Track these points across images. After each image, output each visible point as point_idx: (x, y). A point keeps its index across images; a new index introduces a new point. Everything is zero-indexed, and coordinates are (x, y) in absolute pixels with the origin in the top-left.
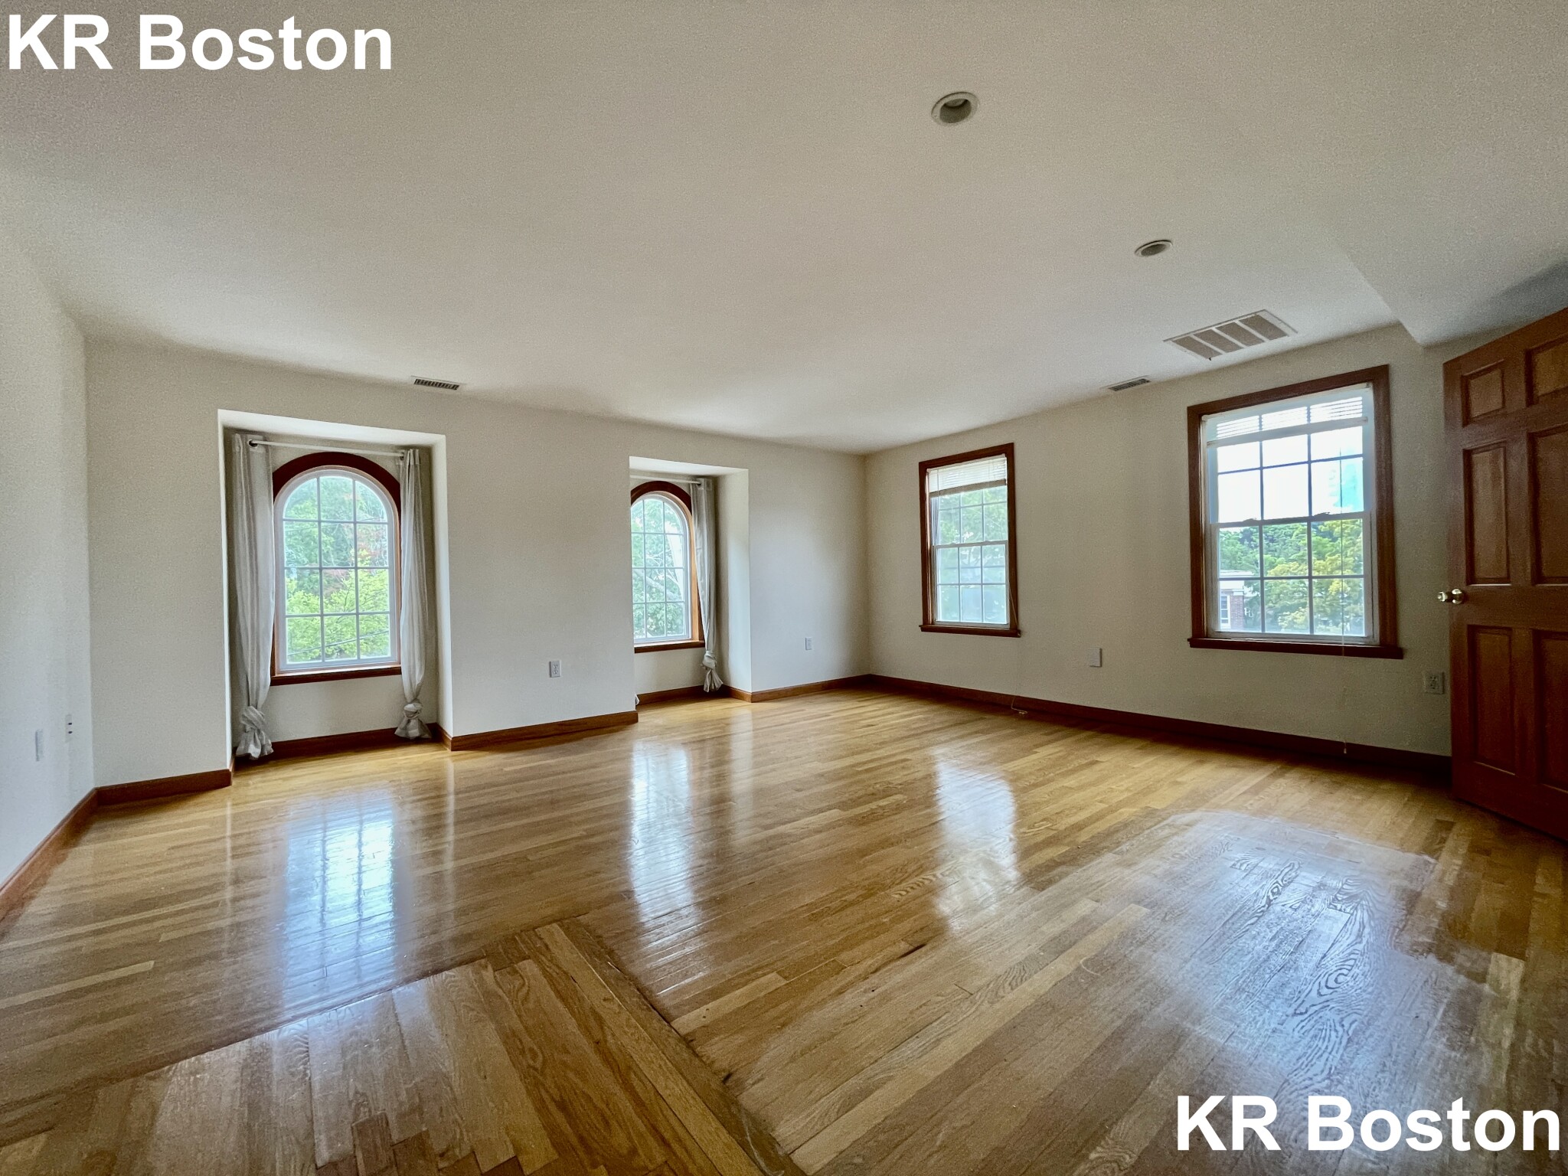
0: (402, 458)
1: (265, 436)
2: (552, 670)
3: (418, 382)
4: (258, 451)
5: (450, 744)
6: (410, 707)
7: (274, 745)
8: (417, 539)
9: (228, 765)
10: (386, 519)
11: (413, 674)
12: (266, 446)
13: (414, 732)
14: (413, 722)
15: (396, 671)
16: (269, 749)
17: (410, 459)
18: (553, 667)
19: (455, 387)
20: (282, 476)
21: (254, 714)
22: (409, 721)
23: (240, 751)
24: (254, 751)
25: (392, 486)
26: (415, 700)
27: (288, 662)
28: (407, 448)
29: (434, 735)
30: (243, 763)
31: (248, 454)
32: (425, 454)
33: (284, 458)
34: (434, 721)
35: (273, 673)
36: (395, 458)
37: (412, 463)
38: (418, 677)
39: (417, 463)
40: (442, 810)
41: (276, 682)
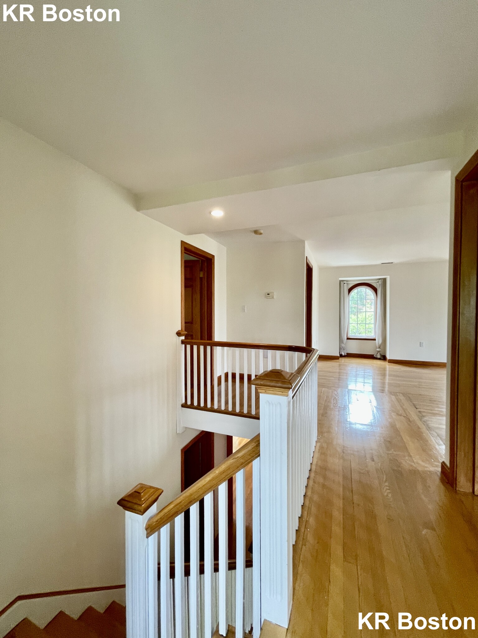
0: (378, 282)
1: (347, 281)
3: (382, 263)
4: (345, 285)
5: (388, 361)
6: (378, 350)
7: (347, 353)
8: (381, 304)
9: (339, 355)
10: (373, 299)
11: (379, 341)
12: (347, 283)
13: (379, 356)
14: (379, 354)
15: (375, 340)
17: (380, 283)
19: (392, 263)
20: (350, 290)
21: (343, 345)
22: (377, 353)
23: (340, 353)
24: (343, 354)
25: (375, 290)
26: (379, 348)
27: (350, 334)
28: (379, 279)
29: (384, 358)
30: (341, 356)
31: (343, 285)
32: (385, 280)
33: (350, 286)
34: (384, 355)
35: (347, 337)
36: (376, 282)
38: (380, 342)
39: (382, 283)
40: (385, 381)
41: (348, 339)
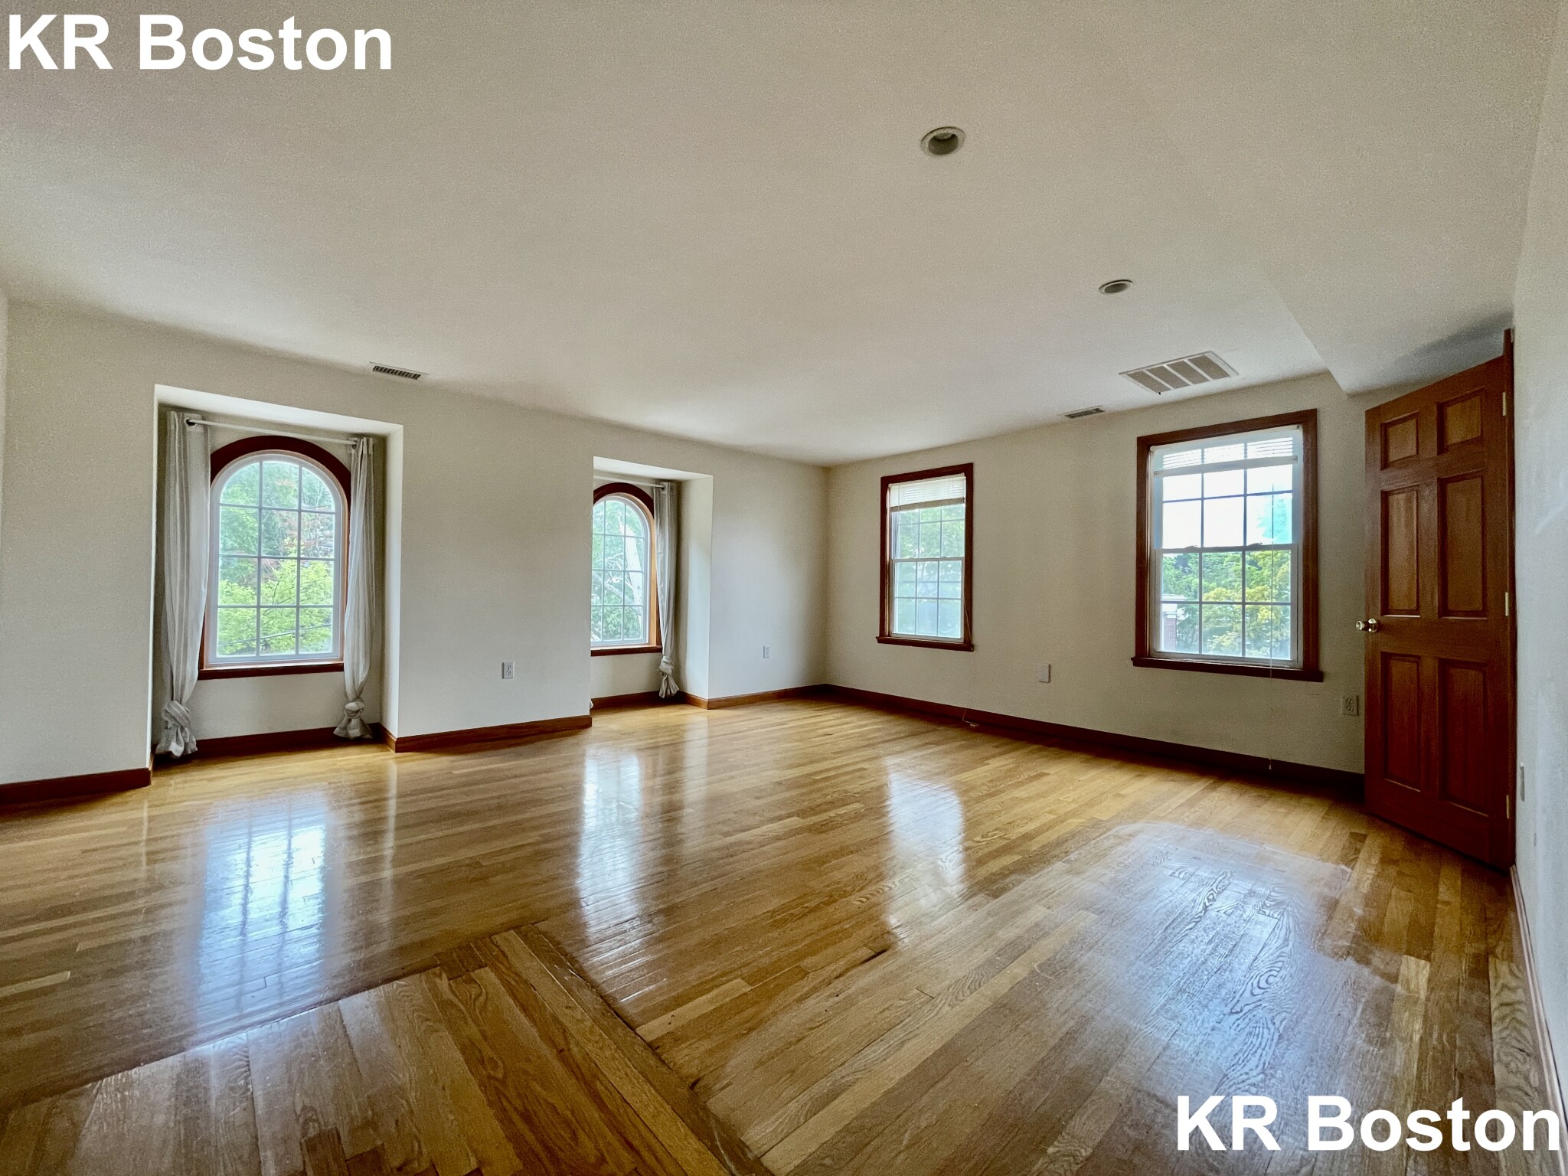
0: (354, 446)
1: (205, 415)
2: (505, 671)
3: (377, 369)
4: (195, 431)
5: (394, 746)
6: (352, 705)
7: (199, 743)
8: (366, 532)
9: (148, 764)
10: (333, 509)
11: (356, 670)
12: (205, 426)
13: (355, 732)
14: (354, 722)
15: (339, 668)
16: (193, 747)
17: (363, 448)
18: (506, 667)
19: (416, 376)
20: (221, 459)
21: (177, 709)
22: (349, 721)
23: (160, 748)
24: (177, 749)
25: (342, 474)
26: (358, 698)
27: (218, 656)
28: (360, 436)
29: (376, 735)
30: (164, 762)
31: (184, 432)
32: (381, 443)
33: (223, 440)
34: (377, 721)
35: (201, 666)
36: (346, 445)
37: (365, 452)
38: (362, 675)
39: (371, 452)
40: (383, 814)
41: (204, 675)
